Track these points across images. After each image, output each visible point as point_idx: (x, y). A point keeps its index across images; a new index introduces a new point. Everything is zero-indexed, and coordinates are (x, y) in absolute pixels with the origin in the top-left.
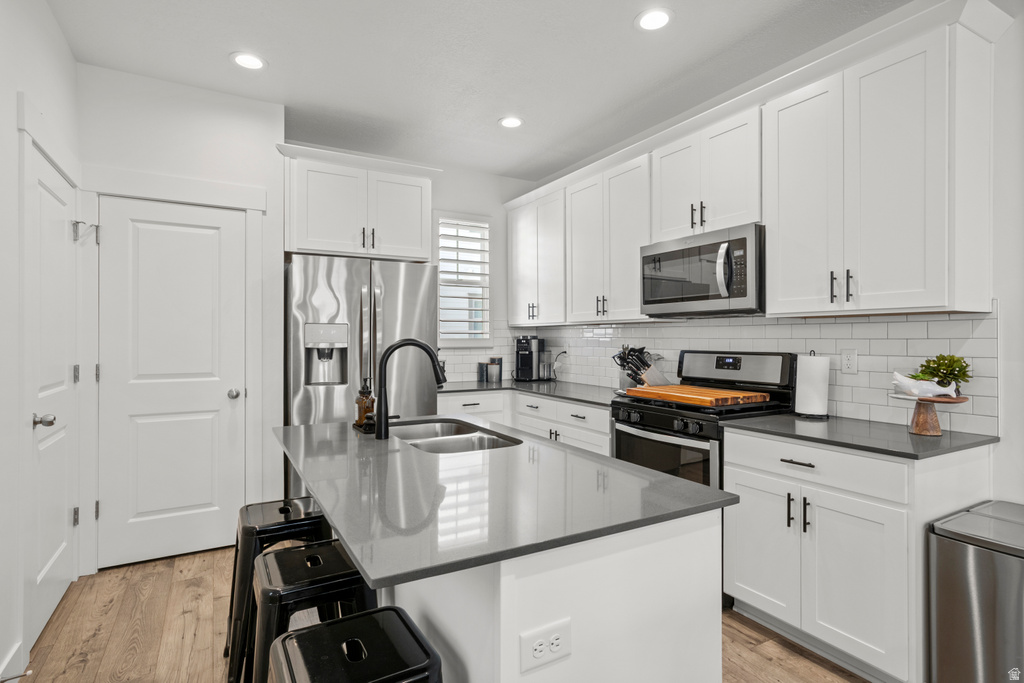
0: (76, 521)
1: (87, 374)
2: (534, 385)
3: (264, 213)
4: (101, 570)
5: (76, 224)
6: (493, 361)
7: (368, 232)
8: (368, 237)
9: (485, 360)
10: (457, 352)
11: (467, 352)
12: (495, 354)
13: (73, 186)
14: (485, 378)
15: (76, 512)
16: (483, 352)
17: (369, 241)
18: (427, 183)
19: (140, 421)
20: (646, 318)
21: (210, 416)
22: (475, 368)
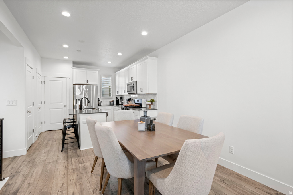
0: (42, 124)
1: (43, 103)
2: (119, 105)
3: (69, 78)
4: (46, 131)
5: (42, 81)
6: (112, 101)
7: (87, 80)
8: (87, 81)
9: (111, 101)
10: (106, 100)
11: (107, 100)
12: (113, 100)
13: (41, 76)
14: (111, 104)
15: (42, 122)
16: (110, 100)
17: (87, 82)
18: (97, 72)
19: (51, 110)
20: (128, 94)
21: (61, 109)
22: (109, 102)
